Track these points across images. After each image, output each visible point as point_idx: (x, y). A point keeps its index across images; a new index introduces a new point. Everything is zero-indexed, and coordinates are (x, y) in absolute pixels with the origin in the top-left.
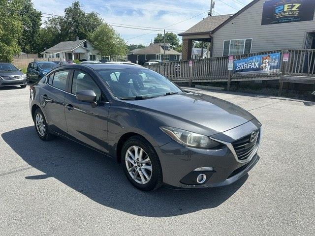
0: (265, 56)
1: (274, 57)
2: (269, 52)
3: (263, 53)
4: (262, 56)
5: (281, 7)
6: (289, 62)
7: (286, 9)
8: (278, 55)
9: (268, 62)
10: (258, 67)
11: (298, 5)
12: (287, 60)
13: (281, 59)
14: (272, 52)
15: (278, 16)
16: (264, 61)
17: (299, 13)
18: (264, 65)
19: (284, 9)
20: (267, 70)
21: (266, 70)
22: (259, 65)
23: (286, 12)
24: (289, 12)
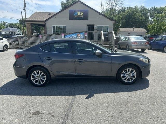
0: (78, 34)
1: (82, 34)
2: (79, 32)
3: (77, 33)
4: (77, 34)
5: (76, 13)
7: (78, 14)
8: (83, 33)
9: (80, 36)
11: (82, 13)
12: (87, 36)
13: (84, 35)
14: (81, 32)
15: (75, 17)
16: (78, 36)
17: (83, 16)
19: (77, 14)
22: (76, 37)
23: (78, 15)
24: (79, 15)
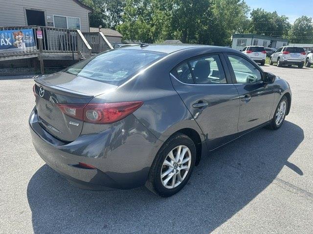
1: (27, 33)
3: (12, 28)
6: (43, 39)
8: (31, 31)
9: (22, 39)
10: (10, 44)
13: (35, 36)
14: (23, 28)
16: (17, 37)
18: (17, 41)
20: (23, 48)
21: (21, 48)
22: (12, 41)
